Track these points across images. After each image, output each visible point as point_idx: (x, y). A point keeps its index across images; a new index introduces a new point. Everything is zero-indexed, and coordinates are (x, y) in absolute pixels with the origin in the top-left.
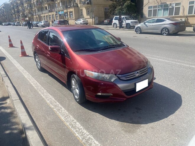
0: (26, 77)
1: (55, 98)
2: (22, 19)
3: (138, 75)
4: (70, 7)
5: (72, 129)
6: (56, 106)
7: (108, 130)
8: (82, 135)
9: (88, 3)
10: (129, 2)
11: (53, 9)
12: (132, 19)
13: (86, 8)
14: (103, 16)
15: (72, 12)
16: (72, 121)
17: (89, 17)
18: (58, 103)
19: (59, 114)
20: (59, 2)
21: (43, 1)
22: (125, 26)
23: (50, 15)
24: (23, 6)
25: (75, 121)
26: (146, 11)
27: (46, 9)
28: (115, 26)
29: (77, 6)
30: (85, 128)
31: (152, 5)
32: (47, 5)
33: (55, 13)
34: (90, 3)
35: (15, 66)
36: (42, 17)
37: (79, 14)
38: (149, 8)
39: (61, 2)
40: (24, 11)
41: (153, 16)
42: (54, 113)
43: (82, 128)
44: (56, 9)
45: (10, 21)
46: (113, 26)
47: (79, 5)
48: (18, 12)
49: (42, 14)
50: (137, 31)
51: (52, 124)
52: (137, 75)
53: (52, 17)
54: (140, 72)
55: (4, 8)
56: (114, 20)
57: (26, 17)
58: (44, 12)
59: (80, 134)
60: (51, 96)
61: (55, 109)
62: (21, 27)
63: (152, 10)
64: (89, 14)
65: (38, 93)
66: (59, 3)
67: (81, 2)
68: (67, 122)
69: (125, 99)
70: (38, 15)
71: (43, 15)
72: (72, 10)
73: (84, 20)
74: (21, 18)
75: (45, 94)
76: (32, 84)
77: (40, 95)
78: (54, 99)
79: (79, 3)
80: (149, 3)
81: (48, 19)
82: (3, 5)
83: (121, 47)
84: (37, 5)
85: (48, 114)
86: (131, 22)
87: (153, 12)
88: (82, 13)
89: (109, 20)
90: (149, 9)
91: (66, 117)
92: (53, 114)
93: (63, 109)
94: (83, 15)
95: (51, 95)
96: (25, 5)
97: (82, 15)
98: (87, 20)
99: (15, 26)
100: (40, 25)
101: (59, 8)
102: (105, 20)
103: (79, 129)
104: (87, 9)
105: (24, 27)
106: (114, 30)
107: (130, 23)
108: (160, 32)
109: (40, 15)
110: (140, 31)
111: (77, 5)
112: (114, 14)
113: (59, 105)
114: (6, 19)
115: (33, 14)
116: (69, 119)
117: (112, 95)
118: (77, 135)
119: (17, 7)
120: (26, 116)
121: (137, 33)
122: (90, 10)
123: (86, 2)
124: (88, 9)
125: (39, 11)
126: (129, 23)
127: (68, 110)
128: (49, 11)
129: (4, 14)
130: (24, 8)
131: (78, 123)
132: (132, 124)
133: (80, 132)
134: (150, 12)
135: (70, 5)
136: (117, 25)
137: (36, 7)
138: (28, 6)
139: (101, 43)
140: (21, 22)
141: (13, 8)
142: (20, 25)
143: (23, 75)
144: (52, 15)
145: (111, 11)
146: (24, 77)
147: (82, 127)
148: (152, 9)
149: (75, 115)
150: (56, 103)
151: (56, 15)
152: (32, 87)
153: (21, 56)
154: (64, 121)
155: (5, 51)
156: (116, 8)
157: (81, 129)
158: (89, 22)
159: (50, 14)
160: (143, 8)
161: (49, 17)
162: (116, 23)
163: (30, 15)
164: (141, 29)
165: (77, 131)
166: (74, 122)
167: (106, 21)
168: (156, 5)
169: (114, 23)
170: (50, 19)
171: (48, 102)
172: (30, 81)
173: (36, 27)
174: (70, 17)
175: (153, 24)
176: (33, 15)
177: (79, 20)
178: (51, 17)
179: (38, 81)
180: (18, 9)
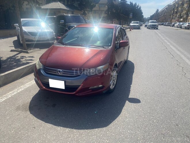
24: (182, 7)
40: (182, 12)
55: (166, 9)
74: (177, 19)
82: (167, 6)
96: (185, 6)
114: (165, 19)
119: (178, 8)
129: (165, 14)
163: (185, 16)
176: (188, 16)
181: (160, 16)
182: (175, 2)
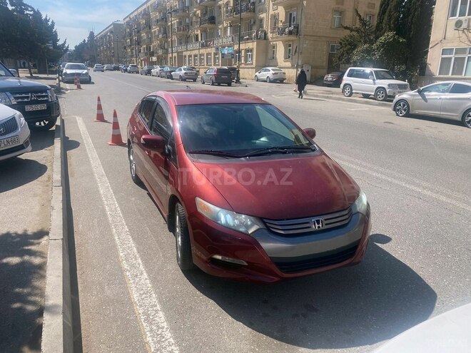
0: (101, 192)
1: (138, 249)
2: (144, 60)
3: (319, 227)
4: (248, 39)
5: (145, 325)
6: (133, 266)
7: (219, 342)
8: (159, 342)
9: (290, 33)
10: (391, 34)
11: (210, 41)
12: (393, 79)
13: (284, 42)
14: (325, 64)
15: (251, 50)
16: (152, 306)
17: (289, 64)
18: (140, 261)
19: (133, 285)
20: (225, 25)
21: (191, 23)
22: (373, 94)
23: (201, 55)
24: (149, 32)
25: (158, 307)
26: (434, 59)
27: (197, 40)
28: (347, 91)
29: (266, 37)
30: (171, 329)
31: (454, 46)
32: (199, 32)
33: (213, 51)
34: (296, 32)
35: (89, 164)
36: (185, 56)
37: (267, 55)
38: (444, 51)
39: (231, 26)
40: (151, 42)
41: (452, 74)
42: (123, 282)
43: (166, 327)
44: (218, 42)
45: (119, 62)
46: (343, 92)
47: (270, 35)
48: (139, 43)
49: (187, 50)
50: (398, 110)
51: (109, 305)
52: (315, 227)
53: (207, 57)
54: (325, 220)
55: (111, 32)
56: (345, 77)
57: (152, 54)
58: (190, 47)
59: (155, 339)
60: (132, 243)
61: (128, 273)
62: (139, 75)
63: (451, 58)
64: (289, 57)
65: (110, 230)
66: (225, 29)
67: (275, 28)
68: (141, 306)
69: (276, 279)
70: (178, 53)
71: (187, 53)
72: (252, 45)
73: (276, 70)
74: (142, 56)
75: (123, 236)
76: (107, 208)
77: (112, 235)
78: (136, 251)
79: (269, 30)
80: (445, 41)
81: (198, 62)
82: (110, 26)
83: (299, 154)
84: (179, 29)
85: (110, 281)
86: (389, 85)
87: (454, 63)
88: (274, 53)
89: (336, 74)
90: (444, 56)
91: (144, 295)
92: (120, 283)
93: (145, 275)
94: (276, 59)
95: (134, 239)
96: (155, 29)
97: (274, 58)
98: (283, 70)
99: (126, 74)
100: (176, 75)
101: (224, 40)
102: (328, 73)
103: (158, 326)
104: (288, 45)
105: (144, 76)
106: (343, 100)
107: (386, 86)
108: (459, 119)
109: (182, 52)
110: (406, 110)
111: (266, 34)
112: (348, 62)
113: (141, 265)
114: (113, 56)
115: (167, 50)
116: (147, 302)
117: (246, 264)
118: (149, 339)
119: (138, 32)
120: (59, 276)
121: (397, 115)
122: (293, 48)
123: (287, 30)
124: (290, 46)
125: (180, 43)
126: (384, 88)
127: (154, 280)
128: (202, 44)
129: (110, 45)
130: (152, 36)
131: (161, 314)
132: (278, 342)
133: (158, 335)
134: (445, 62)
135: (250, 35)
136: (352, 90)
137: (177, 35)
138: (159, 31)
139: (263, 139)
140: (142, 65)
141: (130, 34)
142: (138, 72)
143: (97, 188)
144: (207, 54)
145: (343, 55)
146: (98, 191)
147: (165, 325)
148: (453, 56)
149: (164, 294)
150: (136, 259)
151: (215, 54)
152: (105, 215)
153: (110, 143)
154: (136, 303)
155: (85, 129)
156: (355, 47)
157: (163, 328)
158: (287, 75)
159: (202, 51)
160: (427, 51)
161: (201, 59)
162: (350, 85)
163: (160, 52)
164: (408, 106)
165: (151, 331)
166: (154, 308)
167: (329, 77)
168: (463, 46)
169: (345, 85)
170: (201, 63)
171: (121, 254)
172: (106, 202)
173: (168, 78)
174: (246, 61)
175: (443, 97)
176: (167, 53)
177: (266, 70)
178: (203, 59)
179: (120, 205)
180: (140, 37)
181: (100, 47)
182: (128, 19)
